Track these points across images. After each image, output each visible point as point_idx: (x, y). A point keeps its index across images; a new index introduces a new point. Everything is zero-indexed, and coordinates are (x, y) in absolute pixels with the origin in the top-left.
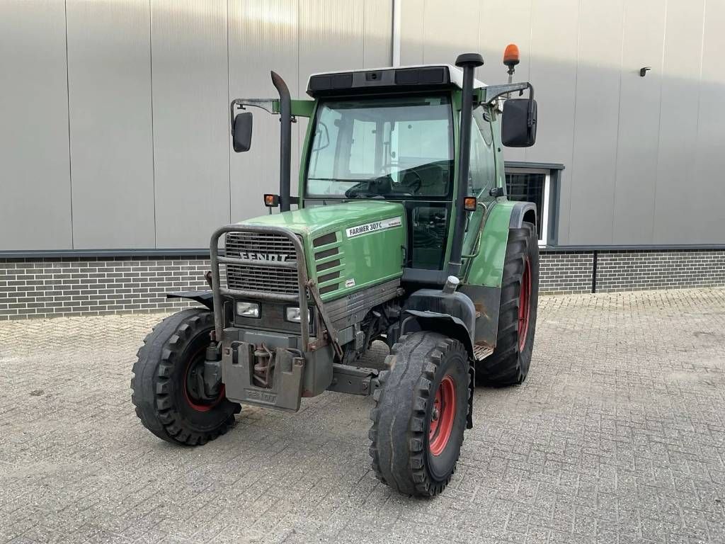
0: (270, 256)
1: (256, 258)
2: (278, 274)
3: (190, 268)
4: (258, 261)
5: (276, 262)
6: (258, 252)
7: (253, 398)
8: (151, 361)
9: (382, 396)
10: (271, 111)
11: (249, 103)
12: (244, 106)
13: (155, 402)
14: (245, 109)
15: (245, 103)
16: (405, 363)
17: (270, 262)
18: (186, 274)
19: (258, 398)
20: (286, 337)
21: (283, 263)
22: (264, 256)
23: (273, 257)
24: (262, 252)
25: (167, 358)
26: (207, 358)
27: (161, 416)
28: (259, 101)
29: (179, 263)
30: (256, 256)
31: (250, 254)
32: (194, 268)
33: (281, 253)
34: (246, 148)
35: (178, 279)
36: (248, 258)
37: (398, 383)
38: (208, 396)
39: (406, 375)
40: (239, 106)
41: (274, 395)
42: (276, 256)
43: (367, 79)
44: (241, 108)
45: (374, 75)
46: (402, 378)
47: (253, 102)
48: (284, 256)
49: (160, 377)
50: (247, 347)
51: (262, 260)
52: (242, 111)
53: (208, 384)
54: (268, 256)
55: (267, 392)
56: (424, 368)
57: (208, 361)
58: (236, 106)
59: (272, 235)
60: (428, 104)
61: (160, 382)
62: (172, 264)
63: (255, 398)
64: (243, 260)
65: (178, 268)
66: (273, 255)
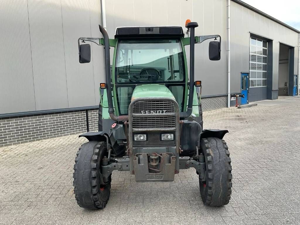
0: (158, 111)
1: (150, 113)
2: (160, 119)
3: (15, 123)
4: (151, 114)
5: (161, 114)
6: (151, 110)
7: (150, 179)
8: (87, 170)
9: (213, 167)
10: (99, 44)
11: (87, 40)
12: (85, 41)
13: (92, 191)
14: (85, 42)
15: (86, 39)
16: (218, 151)
17: (158, 114)
18: (14, 126)
19: (153, 179)
20: (164, 148)
21: (164, 114)
22: (154, 112)
23: (159, 112)
24: (153, 110)
25: (95, 167)
26: (104, 164)
27: (94, 197)
28: (92, 39)
29: (9, 121)
30: (150, 112)
31: (147, 111)
32: (17, 122)
33: (163, 109)
34: (88, 61)
35: (10, 129)
36: (146, 113)
37: (219, 161)
38: (105, 183)
39: (221, 157)
40: (82, 41)
41: (162, 176)
42: (161, 111)
43: (146, 31)
44: (83, 42)
45: (149, 29)
46: (220, 158)
47: (89, 39)
48: (165, 111)
49: (93, 177)
50: (146, 155)
51: (153, 114)
52: (83, 43)
53: (105, 177)
54: (156, 112)
55: (158, 175)
56: (226, 153)
57: (103, 165)
58: (81, 41)
59: (159, 102)
60: (170, 42)
61: (93, 180)
62: (6, 121)
63: (152, 179)
64: (143, 114)
65: (9, 123)
66: (159, 111)
